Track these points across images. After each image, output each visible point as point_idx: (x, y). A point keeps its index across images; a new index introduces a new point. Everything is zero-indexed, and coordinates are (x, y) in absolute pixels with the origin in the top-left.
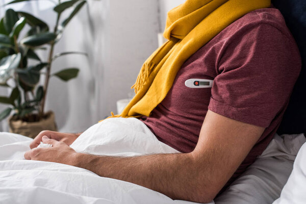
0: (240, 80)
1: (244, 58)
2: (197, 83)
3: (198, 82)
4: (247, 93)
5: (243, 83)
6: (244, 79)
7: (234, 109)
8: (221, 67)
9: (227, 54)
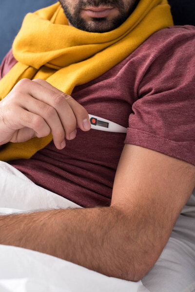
0: (176, 105)
1: (180, 76)
2: (94, 121)
3: (96, 119)
4: (185, 123)
5: (180, 108)
6: (181, 104)
7: (173, 143)
8: (143, 89)
9: (154, 71)
